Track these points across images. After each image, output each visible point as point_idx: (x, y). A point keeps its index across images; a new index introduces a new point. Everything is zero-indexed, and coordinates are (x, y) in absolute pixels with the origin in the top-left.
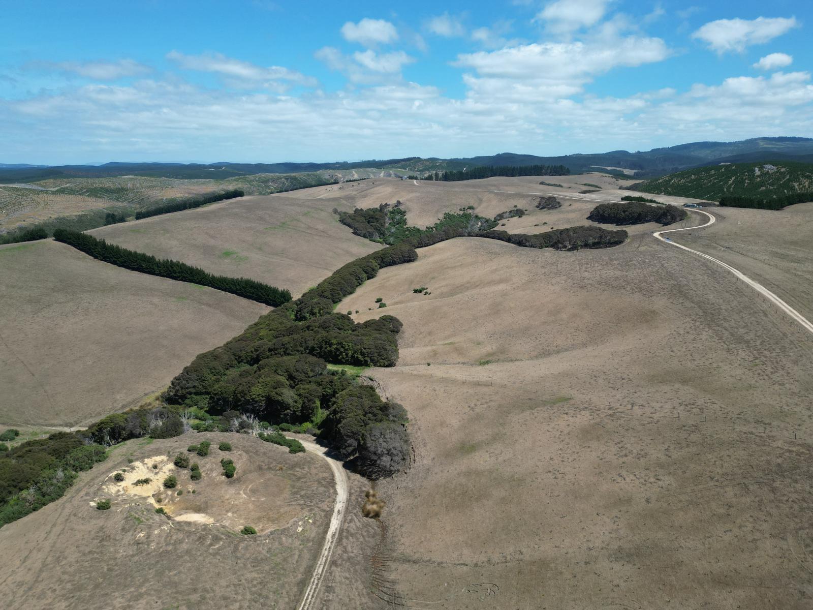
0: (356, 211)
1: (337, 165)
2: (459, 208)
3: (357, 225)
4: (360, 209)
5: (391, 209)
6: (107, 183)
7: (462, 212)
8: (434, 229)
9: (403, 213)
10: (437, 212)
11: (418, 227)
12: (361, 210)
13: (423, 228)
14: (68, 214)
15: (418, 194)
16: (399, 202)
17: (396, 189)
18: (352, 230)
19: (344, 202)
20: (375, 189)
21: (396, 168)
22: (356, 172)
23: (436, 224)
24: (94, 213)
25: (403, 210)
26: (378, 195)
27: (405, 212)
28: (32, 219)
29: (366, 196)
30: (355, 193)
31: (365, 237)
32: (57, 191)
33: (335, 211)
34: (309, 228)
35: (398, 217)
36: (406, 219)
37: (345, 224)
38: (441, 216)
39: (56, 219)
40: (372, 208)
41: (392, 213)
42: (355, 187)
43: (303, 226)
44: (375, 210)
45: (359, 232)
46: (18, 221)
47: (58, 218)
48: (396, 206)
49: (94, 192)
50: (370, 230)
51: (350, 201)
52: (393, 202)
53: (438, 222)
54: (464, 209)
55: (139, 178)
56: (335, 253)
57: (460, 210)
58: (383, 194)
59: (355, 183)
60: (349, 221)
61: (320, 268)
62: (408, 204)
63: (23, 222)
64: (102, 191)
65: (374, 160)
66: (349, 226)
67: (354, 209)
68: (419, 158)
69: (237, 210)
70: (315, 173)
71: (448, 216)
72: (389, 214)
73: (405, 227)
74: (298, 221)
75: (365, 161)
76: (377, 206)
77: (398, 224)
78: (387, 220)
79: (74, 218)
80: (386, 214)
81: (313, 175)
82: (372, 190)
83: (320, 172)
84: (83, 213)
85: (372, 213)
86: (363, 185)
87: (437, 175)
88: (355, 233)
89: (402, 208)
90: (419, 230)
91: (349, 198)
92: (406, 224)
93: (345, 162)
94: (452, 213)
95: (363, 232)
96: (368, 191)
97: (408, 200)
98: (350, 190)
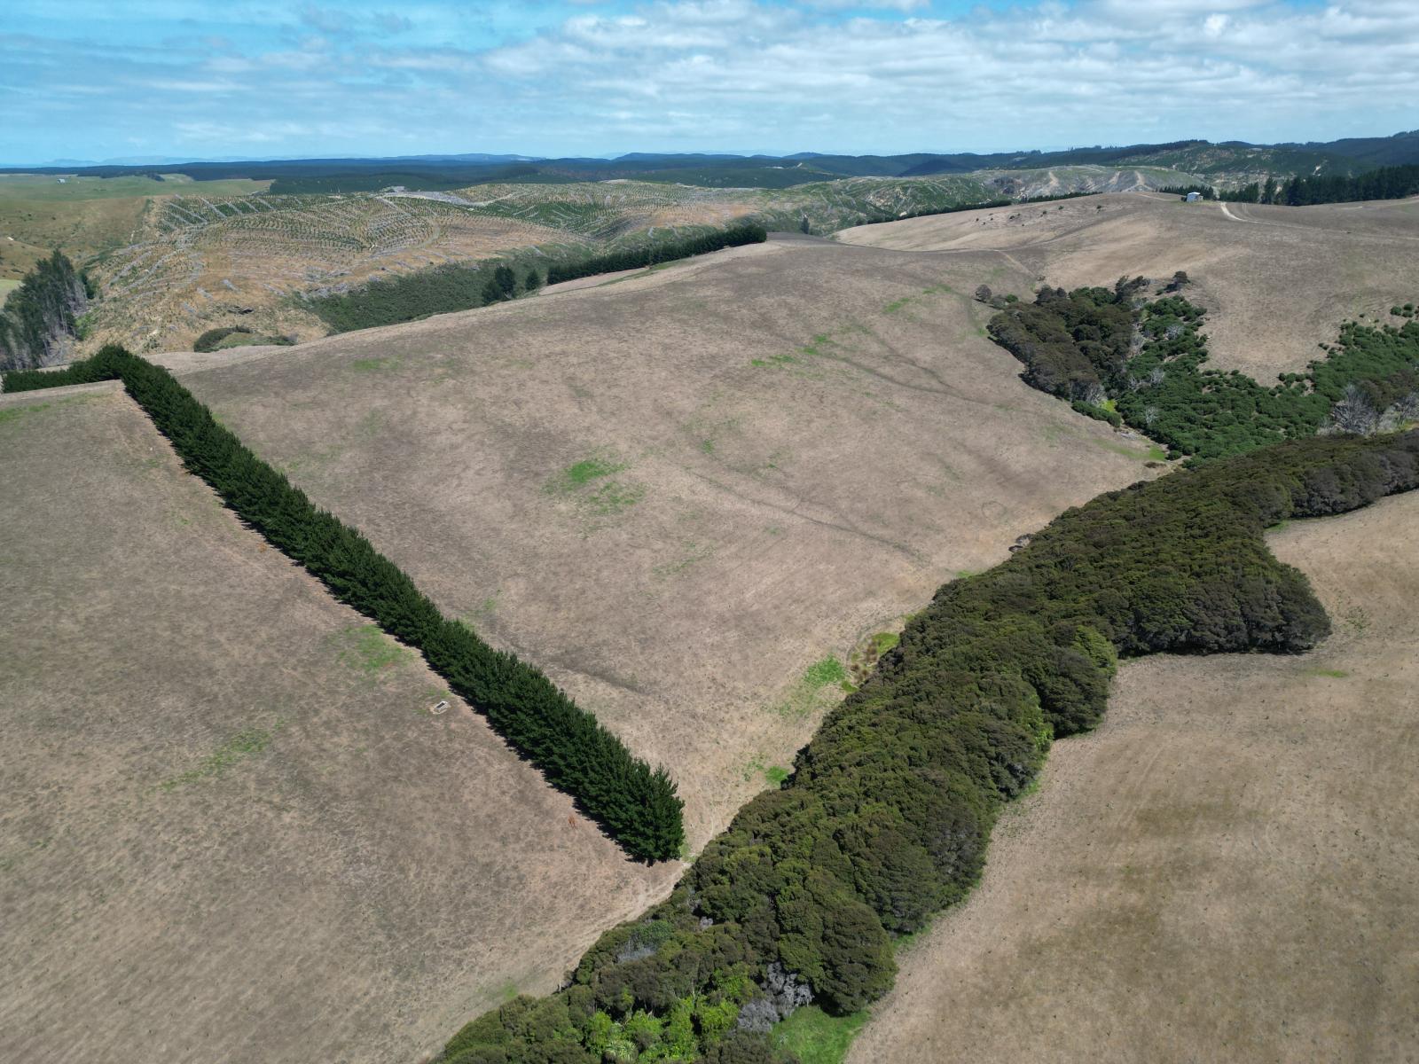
0: (1044, 294)
1: (1018, 159)
2: (1389, 306)
3: (1041, 353)
4: (1055, 287)
5: (1154, 300)
6: (574, 193)
7: (1400, 322)
8: (1308, 383)
9: (1193, 315)
10: (1316, 318)
11: (1250, 374)
12: (1060, 292)
13: (1267, 381)
14: (465, 258)
15: (1242, 251)
16: (1181, 278)
17: (1170, 229)
18: (1021, 367)
19: (1013, 262)
20: (1106, 226)
21: (1150, 164)
22: (1056, 175)
23: (1314, 365)
24: (516, 257)
25: (1195, 305)
26: (1113, 247)
27: (1200, 313)
28: (398, 266)
29: (1076, 247)
30: (1049, 235)
31: (1059, 393)
32: (488, 208)
33: (983, 296)
34: (892, 356)
35: (1176, 330)
36: (1204, 338)
37: (1000, 343)
38: (1330, 335)
39: (440, 267)
40: (1091, 287)
41: (1155, 310)
42: (1049, 217)
43: (875, 348)
44: (1099, 296)
45: (1041, 378)
46: (373, 269)
47: (444, 266)
48: (1171, 288)
49: (545, 213)
50: (1078, 374)
51: (1031, 260)
52: (1162, 271)
53: (1321, 356)
54: (1408, 308)
55: (634, 183)
56: (948, 468)
57: (1394, 312)
58: (1125, 244)
59: (1050, 206)
60: (1018, 334)
61: (883, 541)
62: (1213, 283)
63: (382, 273)
64: (559, 210)
65: (1098, 148)
66: (1015, 351)
67: (1039, 286)
68: (1204, 142)
69: (708, 292)
70: (967, 175)
71: (1353, 335)
72: (1145, 313)
73: (1202, 368)
74: (865, 332)
75: (1078, 150)
76: (1109, 282)
77: (1174, 353)
78: (1137, 335)
79: (474, 265)
80: (1136, 316)
81: (964, 181)
82: (1096, 229)
83: (978, 173)
84: (495, 256)
85: (1089, 305)
86: (1071, 209)
87: (1270, 186)
88: (1029, 379)
89: (1190, 295)
90: (1252, 384)
91: (1033, 252)
92: (1203, 356)
93: (1034, 152)
94: (1367, 322)
95: (1058, 378)
96: (1086, 233)
97: (1212, 271)
98: (1036, 226)
